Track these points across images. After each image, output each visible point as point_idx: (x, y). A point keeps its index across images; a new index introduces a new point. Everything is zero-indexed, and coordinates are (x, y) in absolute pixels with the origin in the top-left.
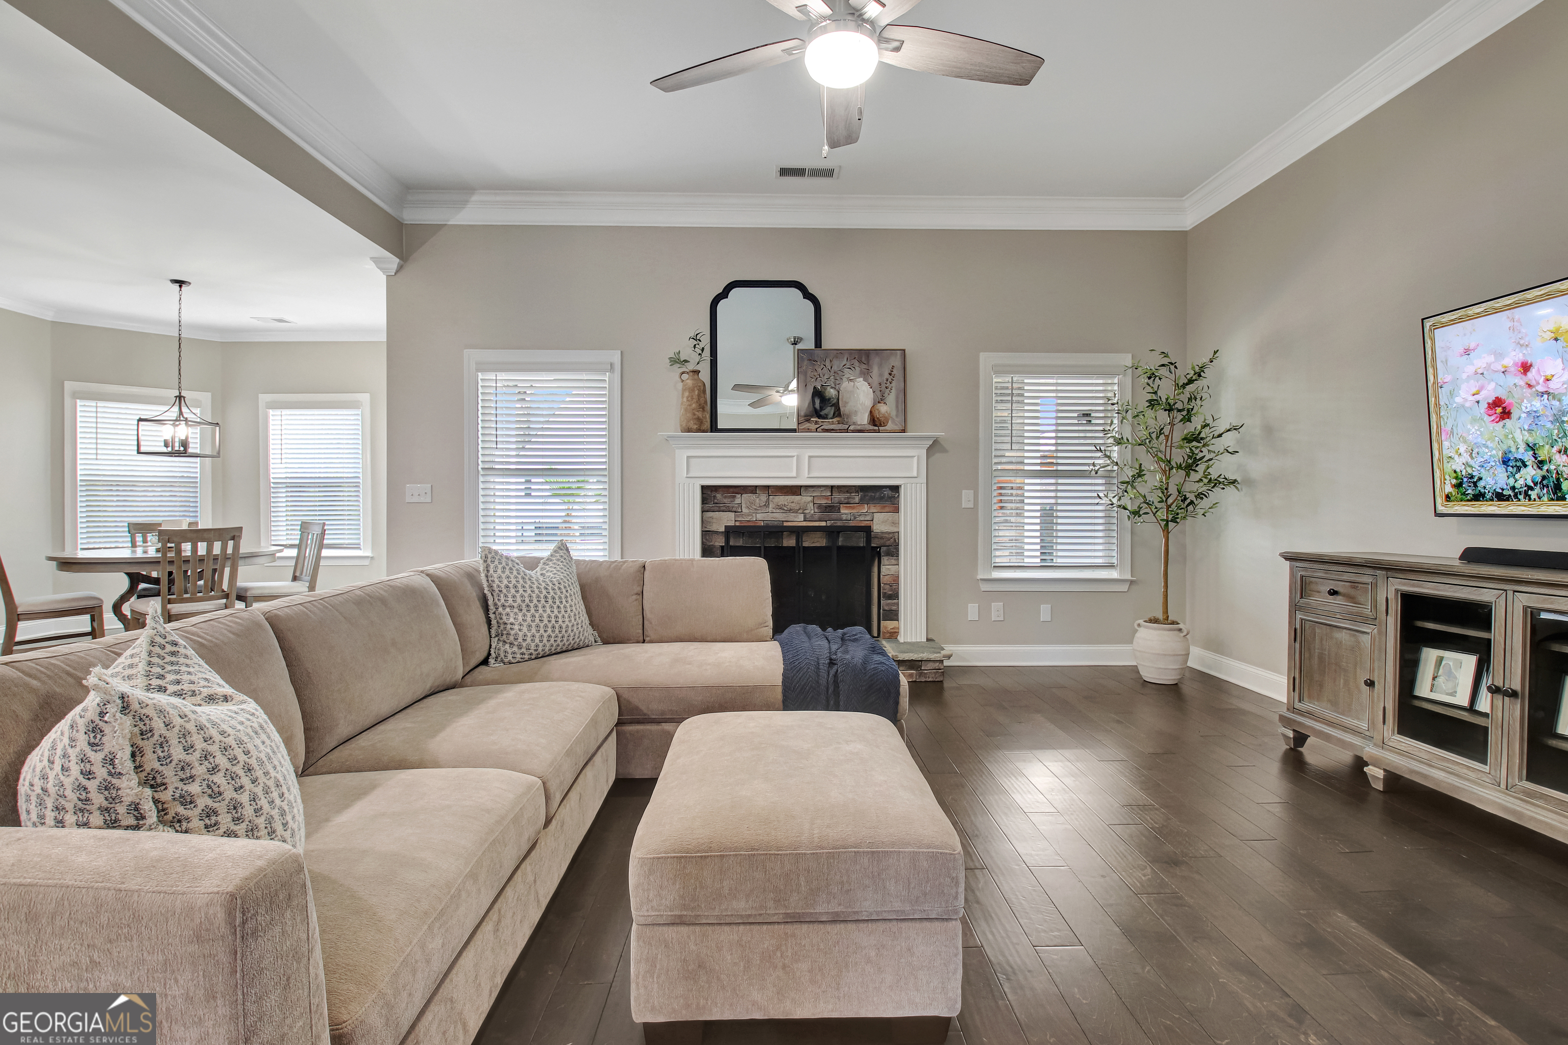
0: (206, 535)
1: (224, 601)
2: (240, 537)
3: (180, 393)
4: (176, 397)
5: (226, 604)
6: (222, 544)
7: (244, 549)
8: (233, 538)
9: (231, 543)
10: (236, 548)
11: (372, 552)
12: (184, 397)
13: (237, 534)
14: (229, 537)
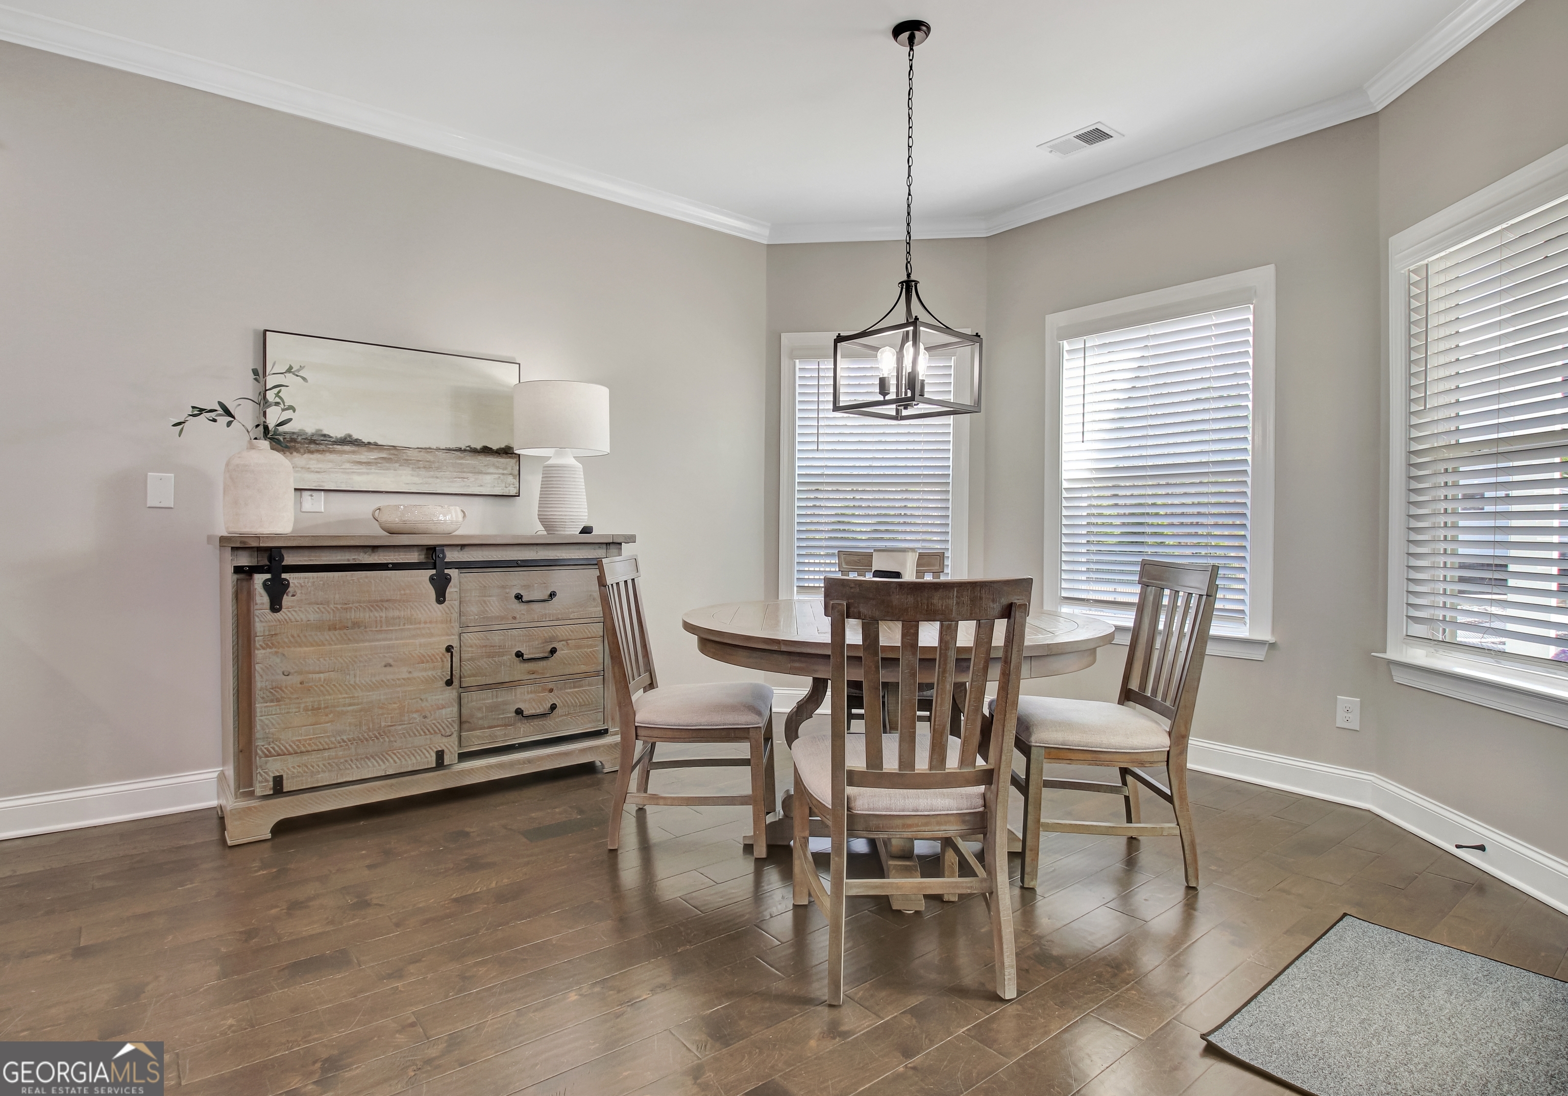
0: (937, 600)
1: (982, 788)
2: (1025, 608)
3: (909, 275)
4: (902, 283)
5: (984, 796)
6: (979, 626)
7: (1032, 638)
8: (1007, 612)
9: (1000, 627)
10: (1014, 636)
11: (1273, 632)
12: (916, 282)
13: (1017, 600)
14: (997, 607)
